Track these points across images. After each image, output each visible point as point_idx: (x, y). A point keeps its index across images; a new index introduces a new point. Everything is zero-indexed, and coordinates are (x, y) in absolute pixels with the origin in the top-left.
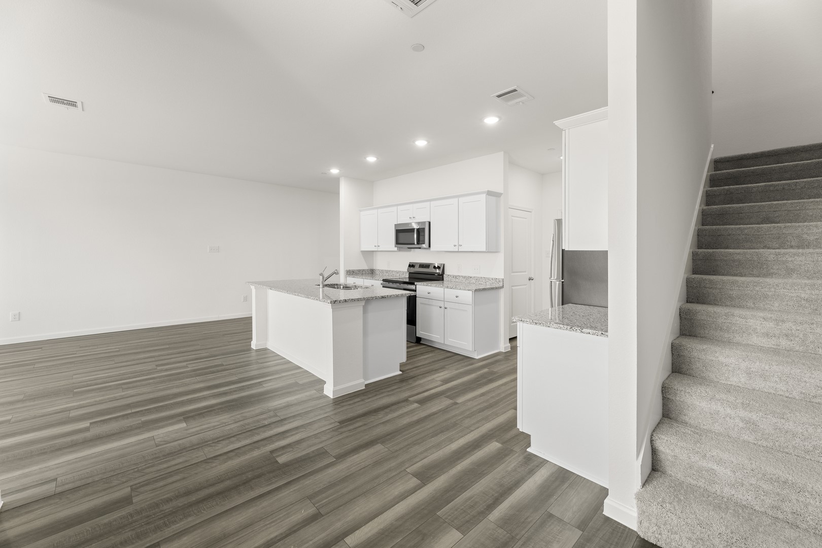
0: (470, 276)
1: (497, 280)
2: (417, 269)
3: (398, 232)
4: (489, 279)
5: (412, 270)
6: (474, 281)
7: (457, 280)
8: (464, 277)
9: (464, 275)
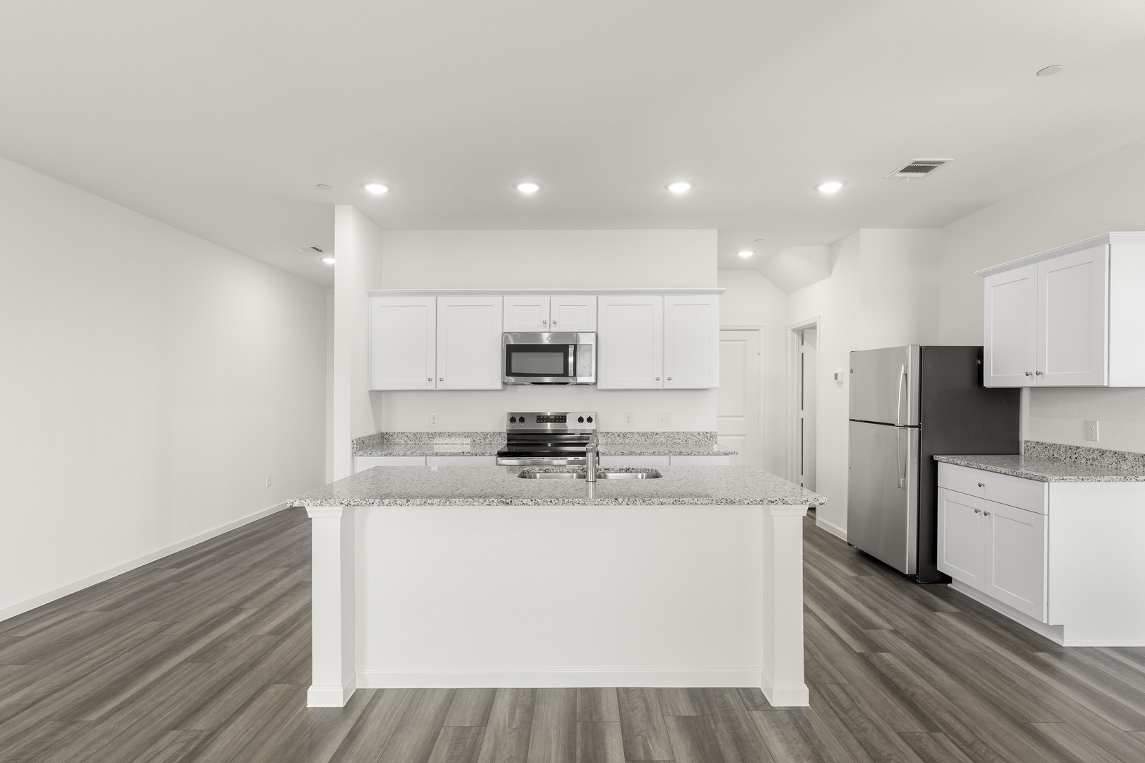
0: (655, 431)
1: (708, 435)
2: (530, 426)
3: (511, 350)
4: (692, 434)
5: (518, 426)
6: (663, 440)
7: (627, 441)
8: (644, 434)
9: (642, 430)
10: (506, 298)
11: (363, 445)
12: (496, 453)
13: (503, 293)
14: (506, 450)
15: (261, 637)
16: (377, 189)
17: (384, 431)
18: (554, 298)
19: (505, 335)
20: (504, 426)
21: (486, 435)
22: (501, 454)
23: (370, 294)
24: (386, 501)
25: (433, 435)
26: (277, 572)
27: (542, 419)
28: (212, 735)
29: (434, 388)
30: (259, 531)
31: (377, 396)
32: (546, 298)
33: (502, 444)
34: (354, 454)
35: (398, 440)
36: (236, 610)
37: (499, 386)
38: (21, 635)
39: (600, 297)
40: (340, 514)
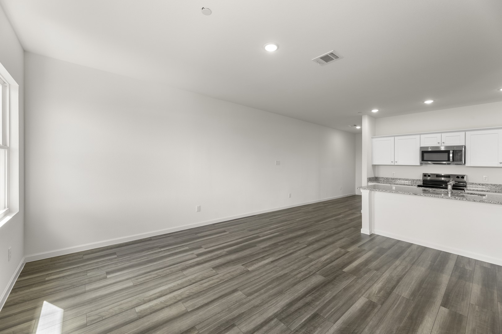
10: (422, 136)
11: (370, 180)
12: (417, 185)
13: (420, 134)
14: (422, 185)
15: (347, 220)
16: (375, 111)
17: (376, 176)
18: (443, 134)
19: (421, 148)
20: (421, 178)
21: (414, 180)
22: (419, 186)
23: (372, 138)
24: (380, 190)
25: (393, 179)
26: (347, 210)
27: (438, 176)
28: (342, 231)
29: (393, 164)
30: (339, 201)
31: (374, 166)
32: (440, 134)
33: (421, 183)
34: (368, 182)
35: (381, 179)
36: (340, 214)
37: (419, 164)
38: (301, 209)
39: (466, 132)
40: (369, 192)
